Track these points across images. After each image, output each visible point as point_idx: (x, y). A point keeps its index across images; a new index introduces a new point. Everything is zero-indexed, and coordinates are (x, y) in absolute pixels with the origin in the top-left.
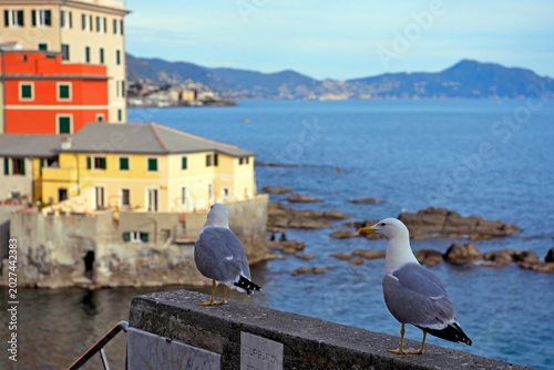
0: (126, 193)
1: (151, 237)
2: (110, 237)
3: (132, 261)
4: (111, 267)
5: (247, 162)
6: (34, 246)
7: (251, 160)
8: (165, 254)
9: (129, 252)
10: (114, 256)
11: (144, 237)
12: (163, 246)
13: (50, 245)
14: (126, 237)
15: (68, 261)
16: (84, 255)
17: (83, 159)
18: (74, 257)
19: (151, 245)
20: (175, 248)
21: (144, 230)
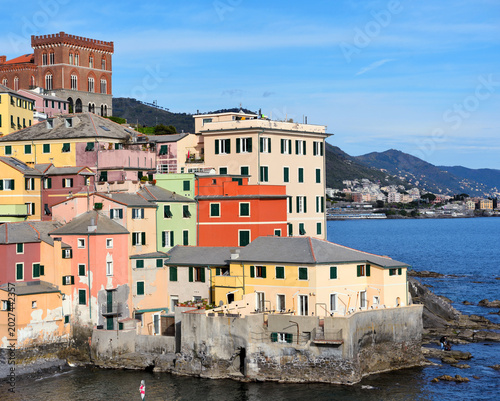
0: (282, 297)
1: (294, 338)
2: (260, 337)
3: (278, 359)
4: (259, 364)
5: (400, 273)
6: (198, 343)
7: (404, 271)
8: (306, 354)
9: (276, 351)
10: (262, 354)
11: (289, 338)
12: (305, 346)
13: (210, 342)
14: (274, 338)
15: (225, 356)
16: (238, 351)
17: (247, 268)
18: (230, 353)
19: (294, 345)
20: (314, 349)
21: (289, 331)
